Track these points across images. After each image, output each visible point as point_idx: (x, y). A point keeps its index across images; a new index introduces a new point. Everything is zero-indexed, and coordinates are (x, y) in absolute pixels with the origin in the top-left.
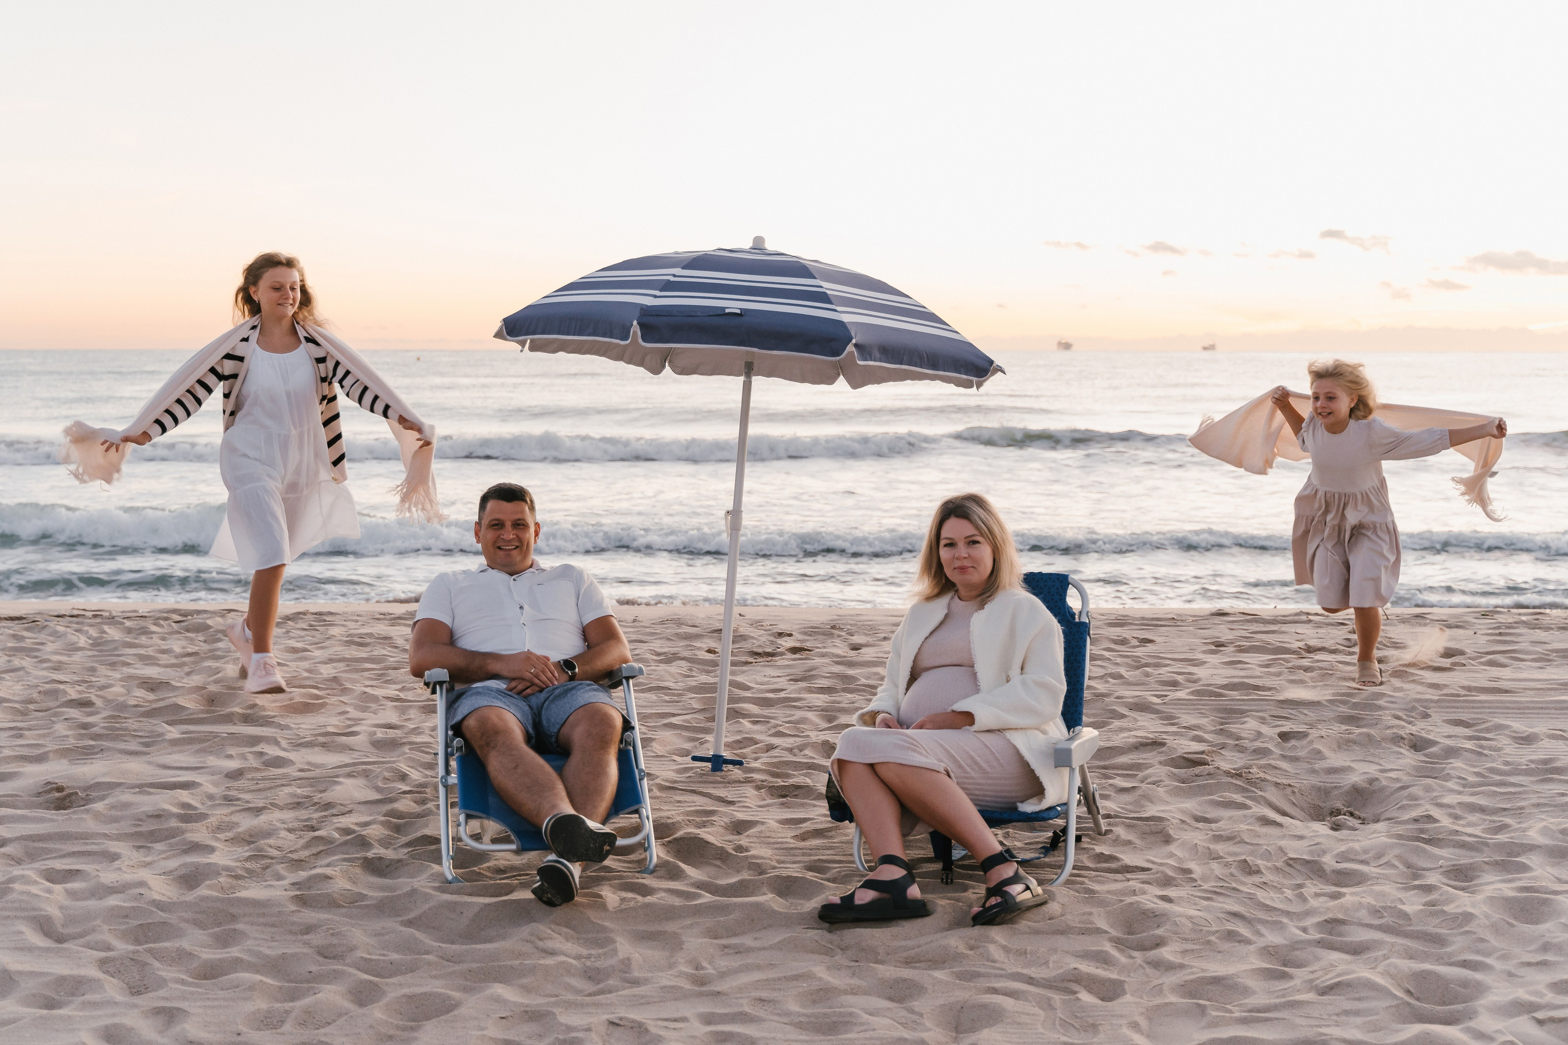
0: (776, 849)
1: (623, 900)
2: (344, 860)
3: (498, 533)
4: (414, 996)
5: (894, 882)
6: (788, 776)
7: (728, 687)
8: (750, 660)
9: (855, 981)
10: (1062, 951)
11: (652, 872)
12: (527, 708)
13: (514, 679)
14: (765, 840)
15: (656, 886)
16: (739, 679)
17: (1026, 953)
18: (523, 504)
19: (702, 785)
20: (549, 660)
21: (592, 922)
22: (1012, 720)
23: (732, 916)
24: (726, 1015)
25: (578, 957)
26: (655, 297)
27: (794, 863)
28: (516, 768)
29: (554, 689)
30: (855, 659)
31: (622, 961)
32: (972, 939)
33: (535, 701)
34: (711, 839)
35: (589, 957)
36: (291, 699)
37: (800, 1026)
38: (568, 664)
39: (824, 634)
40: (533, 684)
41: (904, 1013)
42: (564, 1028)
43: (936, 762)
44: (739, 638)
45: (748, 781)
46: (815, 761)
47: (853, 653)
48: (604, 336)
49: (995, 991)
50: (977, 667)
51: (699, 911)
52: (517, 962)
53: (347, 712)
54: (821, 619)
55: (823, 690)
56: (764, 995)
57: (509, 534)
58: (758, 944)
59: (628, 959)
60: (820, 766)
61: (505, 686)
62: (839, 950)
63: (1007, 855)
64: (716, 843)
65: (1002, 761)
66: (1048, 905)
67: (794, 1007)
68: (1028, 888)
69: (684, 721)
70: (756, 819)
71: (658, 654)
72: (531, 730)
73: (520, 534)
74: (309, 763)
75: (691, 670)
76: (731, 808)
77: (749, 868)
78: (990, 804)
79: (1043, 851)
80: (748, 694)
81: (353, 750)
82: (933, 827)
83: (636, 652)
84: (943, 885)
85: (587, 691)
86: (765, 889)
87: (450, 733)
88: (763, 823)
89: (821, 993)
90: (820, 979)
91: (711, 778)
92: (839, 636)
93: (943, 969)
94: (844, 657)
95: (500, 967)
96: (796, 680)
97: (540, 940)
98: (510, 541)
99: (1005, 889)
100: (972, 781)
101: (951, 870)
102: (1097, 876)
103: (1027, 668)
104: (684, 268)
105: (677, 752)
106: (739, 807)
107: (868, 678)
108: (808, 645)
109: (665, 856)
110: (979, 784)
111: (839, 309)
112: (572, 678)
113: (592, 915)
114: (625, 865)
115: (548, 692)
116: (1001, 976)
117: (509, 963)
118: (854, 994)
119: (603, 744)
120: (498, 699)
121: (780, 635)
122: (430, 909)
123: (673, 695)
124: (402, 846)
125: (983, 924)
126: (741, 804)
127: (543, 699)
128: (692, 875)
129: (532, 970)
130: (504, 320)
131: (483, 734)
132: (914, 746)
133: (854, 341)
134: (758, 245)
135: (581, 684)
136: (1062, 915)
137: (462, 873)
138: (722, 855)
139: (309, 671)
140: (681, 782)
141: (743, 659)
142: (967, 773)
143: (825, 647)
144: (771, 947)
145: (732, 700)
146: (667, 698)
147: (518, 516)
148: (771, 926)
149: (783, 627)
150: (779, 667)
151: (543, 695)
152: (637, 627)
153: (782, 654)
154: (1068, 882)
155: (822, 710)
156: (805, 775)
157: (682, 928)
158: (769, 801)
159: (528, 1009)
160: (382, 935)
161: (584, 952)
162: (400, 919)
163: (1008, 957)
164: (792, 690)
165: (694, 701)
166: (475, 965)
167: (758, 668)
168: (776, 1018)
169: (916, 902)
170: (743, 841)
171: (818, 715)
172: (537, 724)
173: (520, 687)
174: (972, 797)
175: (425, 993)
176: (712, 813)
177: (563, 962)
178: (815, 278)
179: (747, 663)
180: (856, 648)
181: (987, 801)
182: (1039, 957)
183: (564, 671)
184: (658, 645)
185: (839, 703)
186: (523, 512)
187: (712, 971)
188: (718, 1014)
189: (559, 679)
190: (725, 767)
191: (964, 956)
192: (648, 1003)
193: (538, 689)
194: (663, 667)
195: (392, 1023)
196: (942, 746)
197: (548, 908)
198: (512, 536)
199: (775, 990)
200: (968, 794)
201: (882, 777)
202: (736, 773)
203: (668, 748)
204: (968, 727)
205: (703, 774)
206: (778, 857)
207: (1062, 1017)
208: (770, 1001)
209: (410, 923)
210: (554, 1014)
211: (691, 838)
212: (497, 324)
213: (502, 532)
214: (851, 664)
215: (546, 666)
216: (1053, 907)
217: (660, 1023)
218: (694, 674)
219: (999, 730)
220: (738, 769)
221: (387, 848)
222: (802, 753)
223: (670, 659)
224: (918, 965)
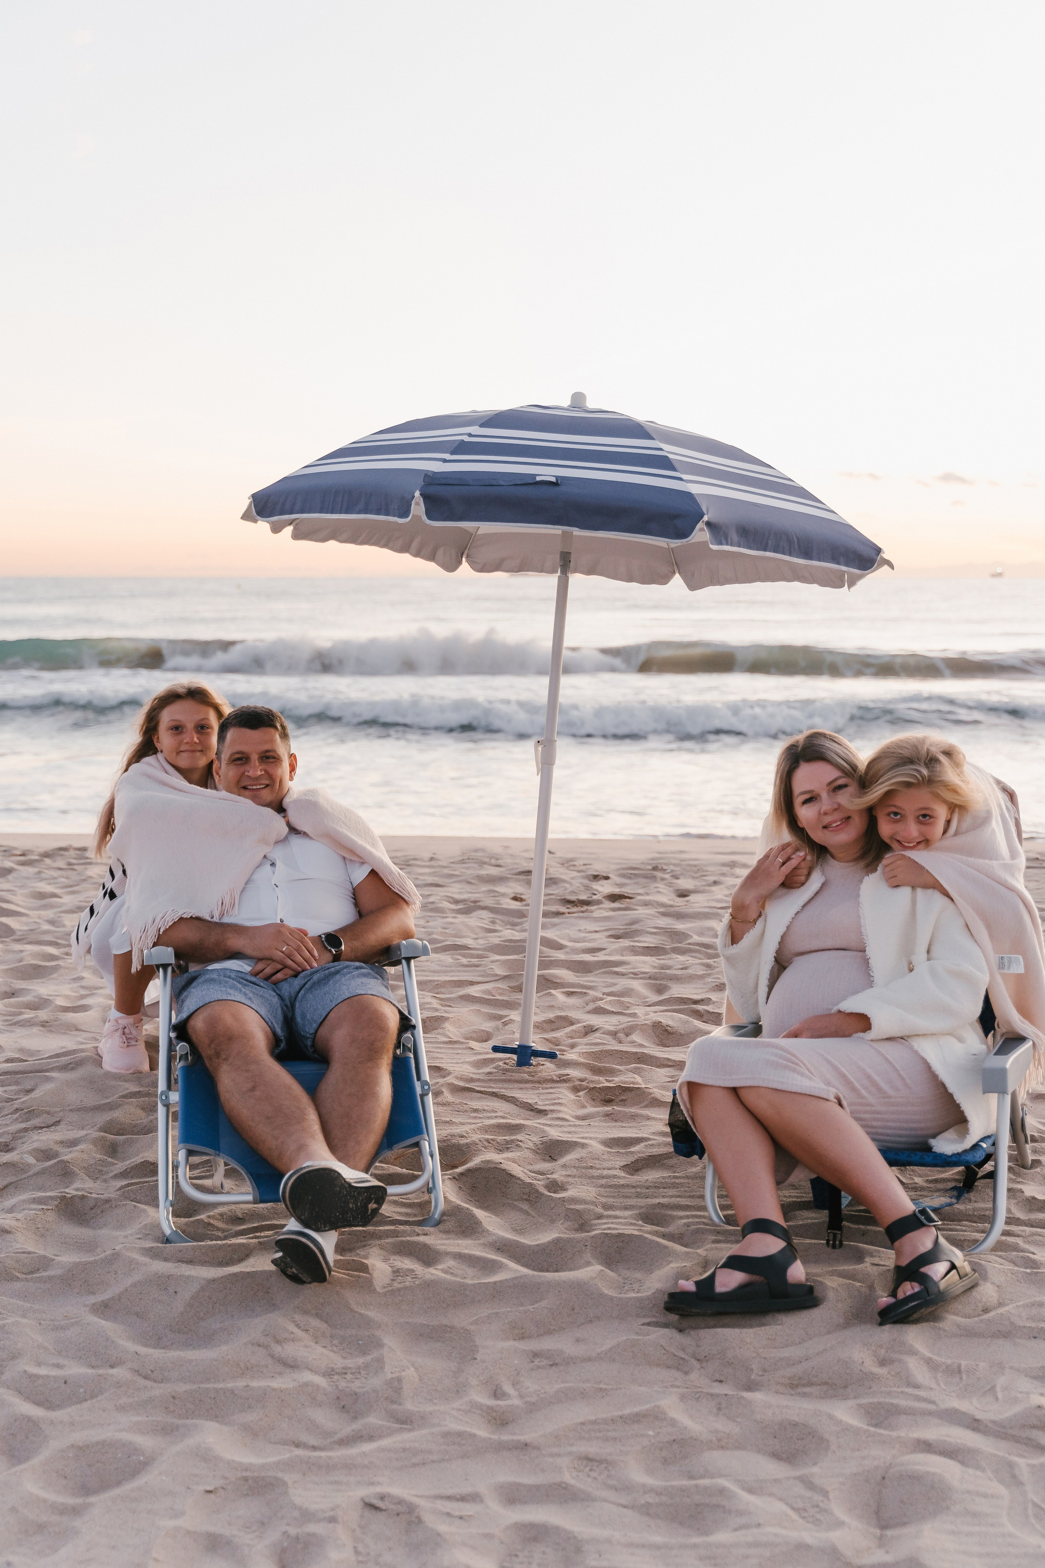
0: (602, 1186)
1: (397, 1272)
2: (34, 1201)
3: (242, 769)
4: (88, 1446)
5: (769, 1259)
6: (611, 1072)
7: (539, 946)
8: (562, 909)
9: (722, 1425)
10: (1011, 1368)
11: (438, 1223)
12: (275, 1000)
13: (260, 960)
14: (585, 1171)
15: (442, 1248)
16: (550, 934)
17: (960, 1372)
18: (272, 730)
19: (506, 1085)
20: (306, 935)
21: (352, 1310)
22: (921, 1023)
23: (544, 1303)
24: (538, 1487)
25: (329, 1373)
26: (445, 461)
27: (626, 1208)
28: (253, 1089)
29: (313, 974)
30: (683, 910)
31: (389, 1383)
32: (881, 1346)
33: (287, 989)
34: (517, 1170)
35: (344, 1373)
36: (21, 961)
37: (646, 1510)
38: (332, 939)
39: (645, 877)
40: (285, 967)
41: (799, 1489)
42: (296, 1514)
43: (823, 1086)
44: (552, 881)
45: (563, 1080)
46: (645, 1051)
47: (680, 901)
48: (378, 512)
49: (927, 1447)
50: (870, 952)
51: (497, 1292)
52: (240, 1383)
53: (82, 978)
54: (639, 857)
55: (650, 951)
56: (593, 1449)
57: (256, 770)
58: (579, 1350)
59: (399, 1380)
60: (652, 1057)
61: (248, 969)
62: (694, 1362)
63: (922, 1218)
64: (521, 1175)
65: (908, 1081)
66: (980, 1289)
67: (638, 1475)
68: (953, 1267)
69: (484, 992)
70: (574, 1138)
71: (457, 902)
72: (279, 1031)
73: (270, 770)
74: (21, 1050)
75: (493, 922)
76: (542, 1121)
77: (567, 1218)
78: (892, 1139)
79: (955, 1193)
80: (560, 955)
81: (80, 1030)
82: (816, 1173)
83: (431, 899)
84: (830, 1250)
85: (353, 977)
86: (588, 1256)
87: (173, 1035)
88: (583, 1146)
89: (675, 1446)
90: (673, 1423)
91: (517, 1076)
92: (663, 879)
93: (846, 1398)
94: (671, 906)
95: (217, 1391)
96: (617, 937)
97: (278, 1342)
98: (258, 778)
99: (923, 1270)
100: (868, 1108)
101: (840, 1228)
102: (1034, 1234)
103: (935, 952)
104: (482, 426)
105: (474, 1035)
106: (553, 1119)
107: (701, 934)
108: (626, 890)
109: (456, 1199)
110: (878, 1113)
111: (684, 477)
112: (337, 958)
113: (352, 1298)
114: (403, 1210)
115: (304, 977)
116: (930, 1413)
117: (230, 1385)
118: (722, 1448)
119: (372, 1053)
120: (236, 989)
121: (596, 877)
122: (134, 1285)
123: (472, 956)
124: (116, 1177)
125: (895, 1322)
126: (555, 1115)
127: (297, 988)
128: (491, 1229)
129: (262, 1397)
130: (254, 496)
131: (212, 1041)
132: (791, 1063)
133: (706, 518)
134: (578, 399)
135: (347, 967)
136: (1000, 1305)
137: (186, 1224)
138: (531, 1195)
139: (52, 922)
140: (479, 1080)
141: (554, 908)
142: (863, 1098)
143: (647, 894)
144: (600, 1358)
145: (545, 964)
146: (464, 961)
147: (266, 747)
148: (598, 1318)
149: (599, 868)
150: (596, 920)
151: (297, 982)
152: (433, 867)
153: (599, 902)
154: (999, 1247)
155: (650, 978)
156: (635, 1071)
157: (475, 1323)
158: (591, 1110)
159: (248, 1474)
160: (63, 1328)
161: (338, 1361)
162: (92, 1299)
163: (935, 1378)
164: (613, 951)
165: (496, 964)
166: (182, 1388)
167: (572, 921)
168: (611, 1495)
169: (799, 1286)
170: (558, 1171)
171: (645, 985)
172: (289, 1021)
173: (269, 970)
174: (870, 1130)
175: (103, 1443)
176: (516, 1128)
177: (306, 1384)
178: (653, 439)
179: (558, 914)
180: (683, 894)
181: (888, 1135)
182: (979, 1379)
183: (326, 948)
184: (456, 890)
185: (669, 968)
186: (272, 741)
187: (516, 1402)
188: (525, 1486)
189: (319, 958)
190: (534, 1061)
191: (873, 1377)
192: (424, 1464)
193: (291, 972)
194: (461, 918)
195: (45, 1501)
196: (828, 1061)
197: (293, 1285)
198: (259, 773)
199: (607, 1439)
200: (863, 1126)
201: (749, 1107)
202: (547, 1067)
203: (465, 1030)
204: (861, 1034)
205: (507, 1070)
206: (604, 1200)
207: (1035, 1499)
208: (600, 1462)
209: (103, 1309)
210: (285, 1484)
211: (489, 1169)
212: (245, 503)
213: (247, 767)
214: (680, 916)
215: (302, 942)
216: (987, 1292)
217: (441, 1505)
218: (498, 927)
219: (902, 1038)
220: (550, 1062)
221: (95, 1179)
222: (629, 1039)
223: (470, 908)
224: (807, 1390)
